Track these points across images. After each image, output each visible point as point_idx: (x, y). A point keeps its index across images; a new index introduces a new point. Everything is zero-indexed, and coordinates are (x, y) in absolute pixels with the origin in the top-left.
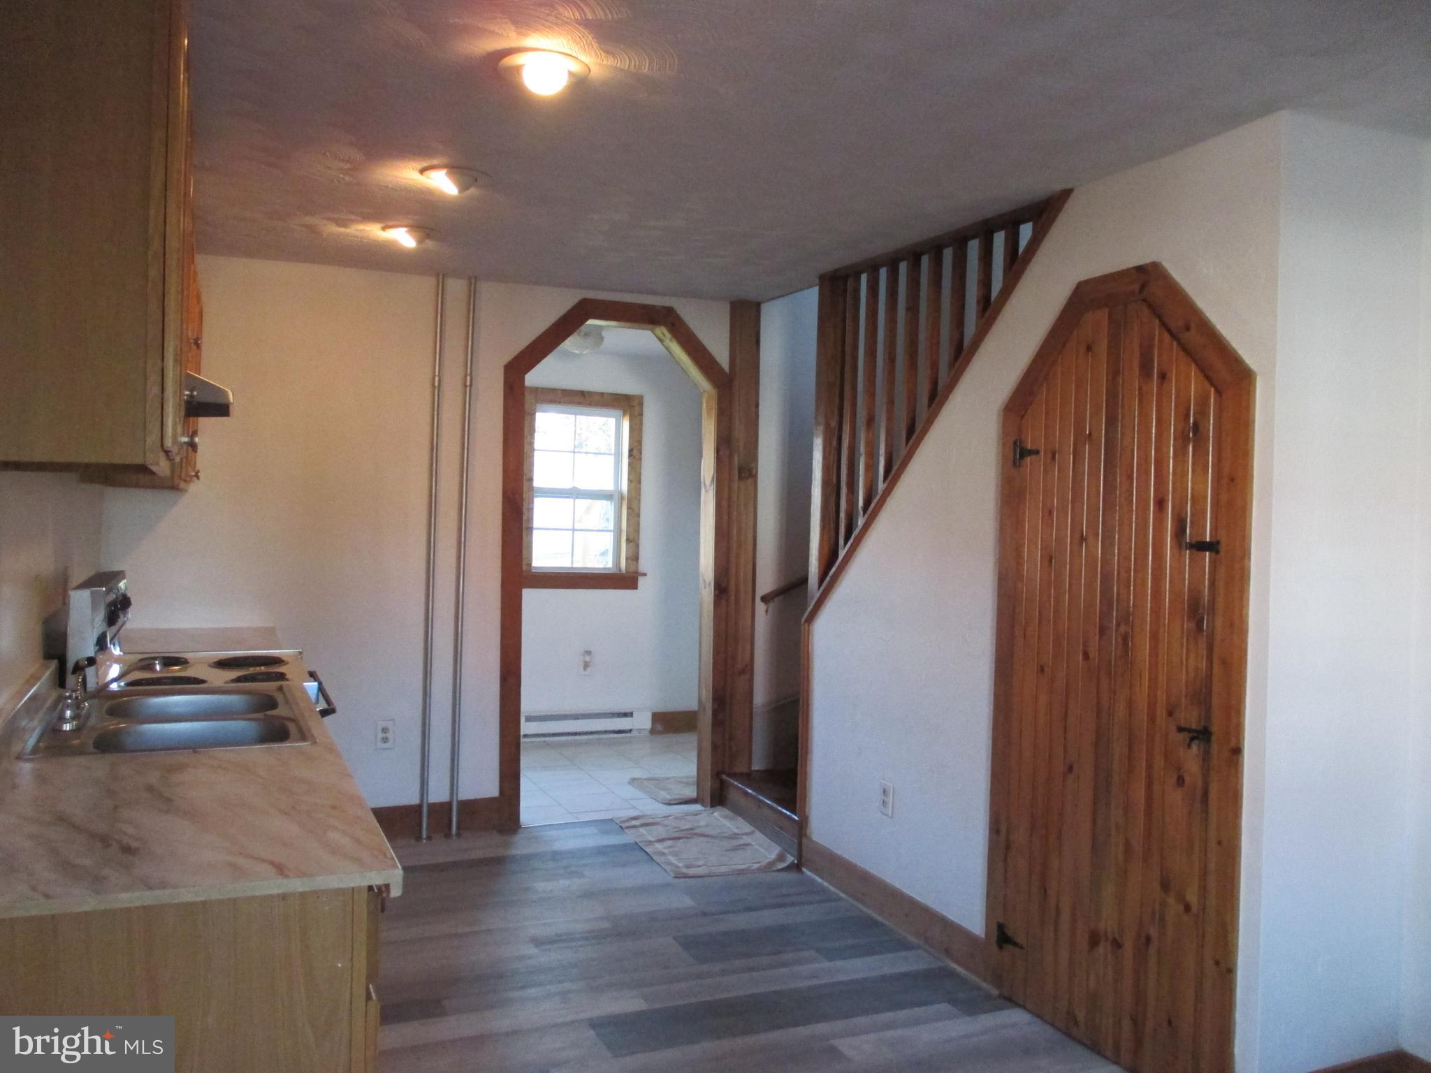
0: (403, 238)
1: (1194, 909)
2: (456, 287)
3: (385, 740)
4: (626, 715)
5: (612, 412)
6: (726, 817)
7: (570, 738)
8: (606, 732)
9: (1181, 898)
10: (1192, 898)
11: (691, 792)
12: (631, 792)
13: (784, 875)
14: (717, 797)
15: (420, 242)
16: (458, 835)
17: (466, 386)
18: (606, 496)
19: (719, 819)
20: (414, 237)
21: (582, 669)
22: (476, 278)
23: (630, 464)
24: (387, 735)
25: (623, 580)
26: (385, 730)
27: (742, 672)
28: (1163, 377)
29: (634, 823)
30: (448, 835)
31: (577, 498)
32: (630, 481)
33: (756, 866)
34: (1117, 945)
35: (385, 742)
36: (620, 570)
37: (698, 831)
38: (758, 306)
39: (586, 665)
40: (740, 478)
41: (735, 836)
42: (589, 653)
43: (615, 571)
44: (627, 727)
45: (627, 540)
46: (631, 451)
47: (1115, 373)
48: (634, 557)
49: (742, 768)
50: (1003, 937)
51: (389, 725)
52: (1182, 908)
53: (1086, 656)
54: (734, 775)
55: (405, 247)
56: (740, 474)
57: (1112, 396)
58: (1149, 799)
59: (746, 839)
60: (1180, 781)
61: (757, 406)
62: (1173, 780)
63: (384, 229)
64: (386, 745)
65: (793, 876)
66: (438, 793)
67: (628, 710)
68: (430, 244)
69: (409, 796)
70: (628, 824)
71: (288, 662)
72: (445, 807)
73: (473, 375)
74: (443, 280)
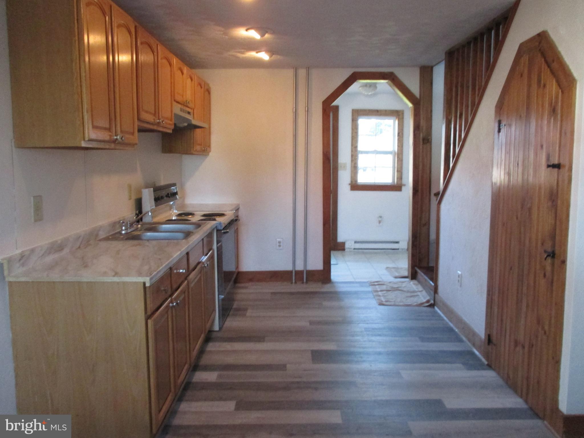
0: (264, 56)
1: (547, 333)
2: (302, 72)
3: (280, 246)
4: (397, 242)
5: (393, 118)
6: (414, 284)
7: (373, 251)
8: (388, 249)
9: (543, 328)
10: (546, 328)
11: (406, 274)
12: (385, 272)
13: (425, 309)
14: (413, 276)
15: (271, 57)
16: (307, 282)
17: (306, 111)
18: (390, 153)
19: (412, 285)
20: (268, 55)
21: (378, 223)
22: (308, 68)
23: (398, 139)
24: (281, 244)
25: (396, 187)
26: (279, 242)
27: (425, 225)
28: (545, 86)
29: (376, 283)
30: (303, 283)
31: (377, 154)
32: (398, 146)
33: (415, 304)
34: (523, 347)
36: (395, 184)
37: (400, 289)
38: (432, 68)
39: (380, 222)
40: (424, 143)
41: (414, 292)
42: (381, 217)
43: (392, 184)
44: (397, 248)
45: (397, 171)
46: (399, 134)
47: (529, 86)
48: (400, 178)
49: (424, 264)
50: (489, 340)
51: (281, 240)
52: (543, 332)
53: (517, 218)
54: (420, 268)
55: (265, 60)
56: (423, 142)
57: (529, 97)
58: (535, 282)
59: (419, 293)
60: (545, 276)
61: (431, 111)
62: (542, 275)
63: (257, 53)
64: (280, 248)
65: (429, 309)
66: (300, 267)
67: (397, 240)
68: (275, 57)
69: (288, 267)
70: (373, 284)
71: (226, 215)
72: (302, 272)
73: (309, 106)
74: (296, 69)
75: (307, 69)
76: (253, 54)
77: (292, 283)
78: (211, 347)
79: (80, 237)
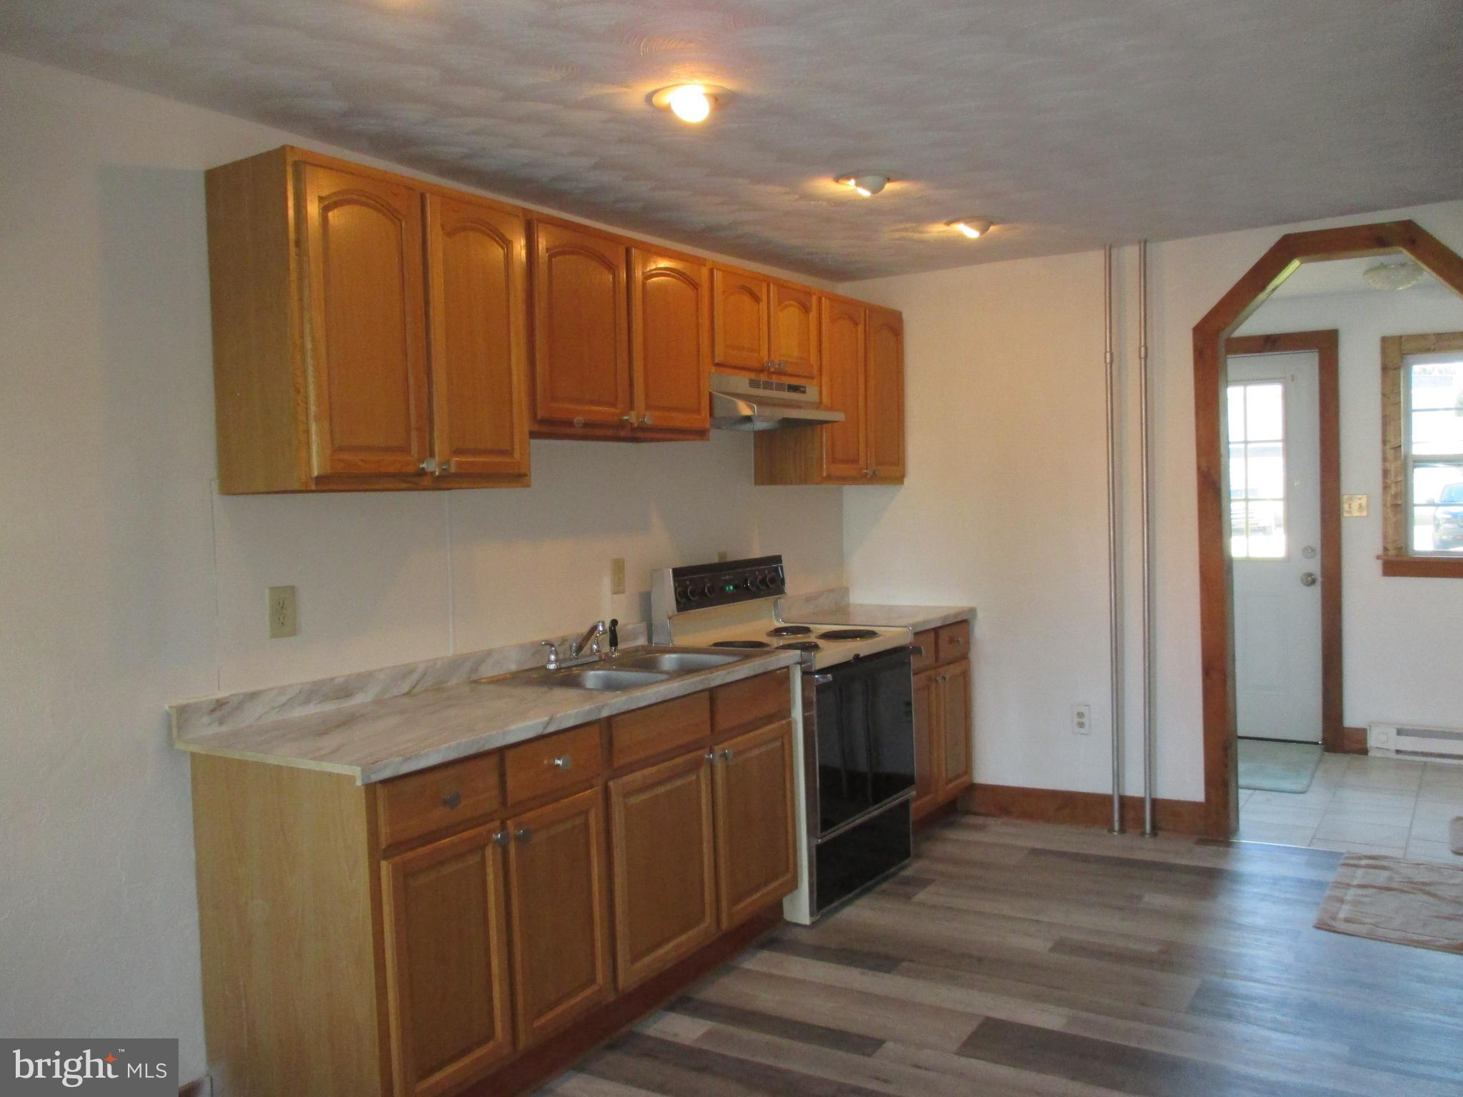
3: (1081, 724)
15: (984, 230)
16: (1153, 833)
17: (1140, 358)
20: (977, 229)
22: (1145, 240)
24: (1083, 720)
26: (1080, 715)
29: (1366, 862)
30: (1142, 832)
33: (1444, 943)
35: (1081, 727)
37: (1434, 888)
51: (1082, 709)
64: (1082, 730)
66: (1135, 787)
69: (1102, 785)
70: (1351, 862)
71: (880, 636)
72: (1139, 802)
73: (1148, 345)
74: (1109, 249)
75: (1143, 244)
76: (938, 230)
77: (1111, 830)
78: (759, 962)
79: (411, 672)
